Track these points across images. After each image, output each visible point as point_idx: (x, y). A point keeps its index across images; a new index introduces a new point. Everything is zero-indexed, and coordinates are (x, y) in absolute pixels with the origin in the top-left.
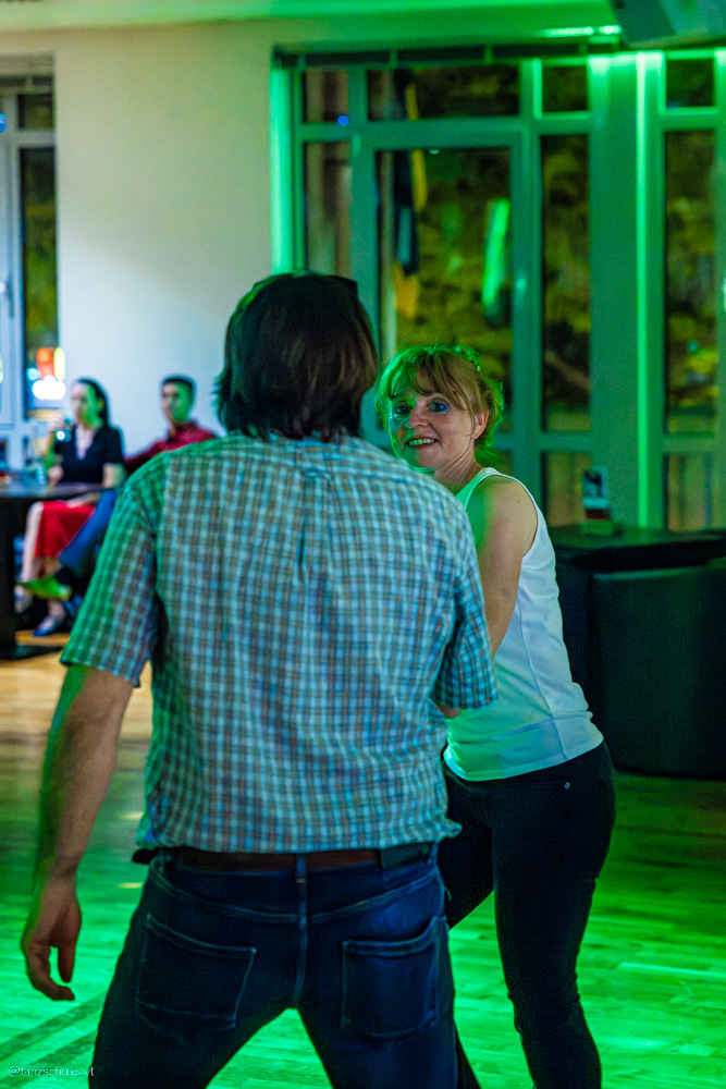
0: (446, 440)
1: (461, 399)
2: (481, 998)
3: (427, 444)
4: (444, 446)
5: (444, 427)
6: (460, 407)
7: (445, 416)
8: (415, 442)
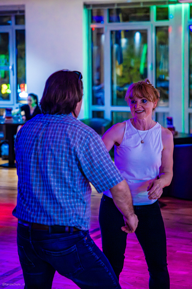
0: (147, 110)
1: (151, 99)
2: (139, 260)
3: (141, 112)
4: (146, 112)
5: (145, 107)
6: (150, 101)
7: (146, 104)
8: (138, 112)
